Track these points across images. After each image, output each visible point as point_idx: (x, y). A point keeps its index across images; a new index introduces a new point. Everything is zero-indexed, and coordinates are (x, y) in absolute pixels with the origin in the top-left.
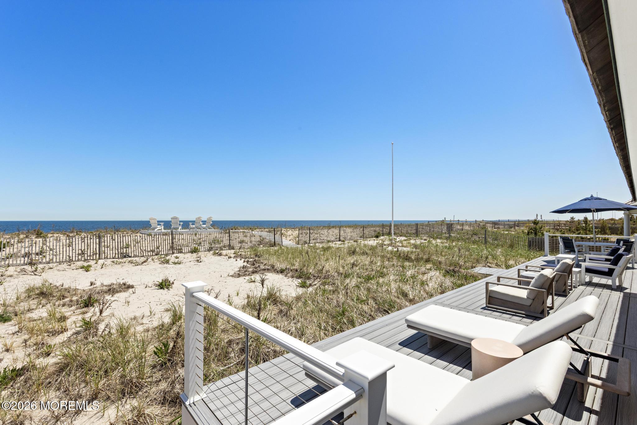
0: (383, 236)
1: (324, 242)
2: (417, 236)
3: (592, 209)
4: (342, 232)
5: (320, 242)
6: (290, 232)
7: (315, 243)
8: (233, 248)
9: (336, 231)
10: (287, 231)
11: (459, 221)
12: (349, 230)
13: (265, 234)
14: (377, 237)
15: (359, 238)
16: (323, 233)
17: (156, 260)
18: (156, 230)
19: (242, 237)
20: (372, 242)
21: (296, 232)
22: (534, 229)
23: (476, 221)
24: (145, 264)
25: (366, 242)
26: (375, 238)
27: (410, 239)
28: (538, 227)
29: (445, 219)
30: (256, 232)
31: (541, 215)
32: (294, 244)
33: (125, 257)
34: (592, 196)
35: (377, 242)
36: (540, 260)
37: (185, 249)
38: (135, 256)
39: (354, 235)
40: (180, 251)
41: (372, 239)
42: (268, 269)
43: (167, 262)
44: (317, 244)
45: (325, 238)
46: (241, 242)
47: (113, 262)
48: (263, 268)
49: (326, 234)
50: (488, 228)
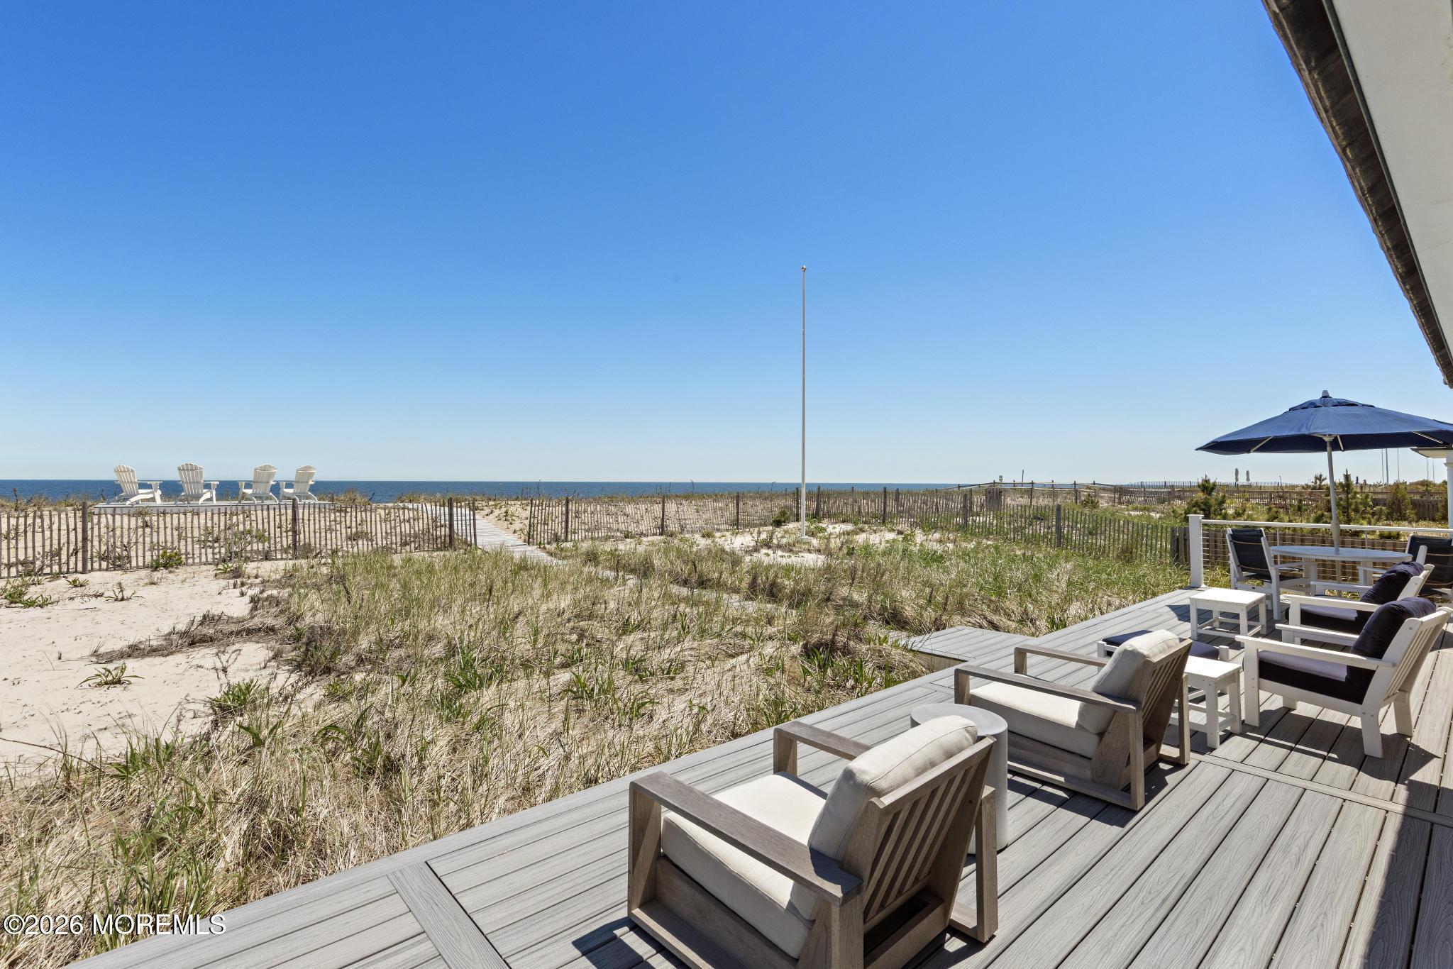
0: (797, 521)
1: (613, 537)
2: (884, 522)
3: (1326, 439)
4: (667, 511)
7: (584, 540)
9: (654, 509)
11: (1032, 483)
14: (778, 523)
22: (1203, 506)
23: (1075, 484)
26: (770, 528)
28: (1212, 502)
29: (1001, 480)
31: (1248, 473)
34: (1325, 396)
36: (1163, 604)
50: (1101, 501)
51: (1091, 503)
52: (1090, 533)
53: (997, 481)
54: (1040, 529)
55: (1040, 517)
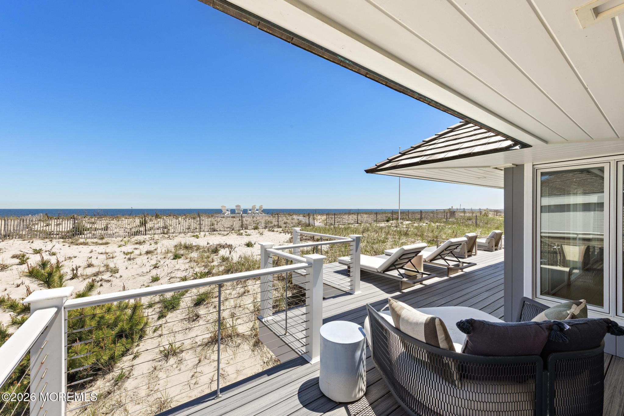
0: (393, 220)
1: (345, 224)
2: (420, 220)
4: (359, 217)
5: (342, 224)
6: (319, 217)
7: (339, 225)
8: (281, 227)
9: (355, 217)
10: (317, 216)
11: (464, 209)
12: (365, 216)
13: (301, 218)
14: (388, 221)
15: (373, 222)
16: (345, 218)
17: (234, 233)
18: (226, 214)
19: (285, 220)
20: (383, 225)
21: (324, 217)
23: (480, 209)
24: (228, 235)
25: (378, 225)
26: (385, 222)
27: (414, 223)
30: (295, 217)
32: (323, 225)
33: (214, 231)
35: (387, 224)
37: (250, 227)
38: (220, 231)
39: (370, 220)
40: (246, 228)
41: (383, 222)
42: (308, 239)
43: (241, 234)
44: (340, 226)
45: (347, 222)
46: (285, 223)
47: (209, 233)
48: (305, 238)
49: (347, 218)
50: (490, 215)
51: (486, 215)
52: (486, 224)
53: (451, 208)
54: (470, 222)
55: (469, 219)
